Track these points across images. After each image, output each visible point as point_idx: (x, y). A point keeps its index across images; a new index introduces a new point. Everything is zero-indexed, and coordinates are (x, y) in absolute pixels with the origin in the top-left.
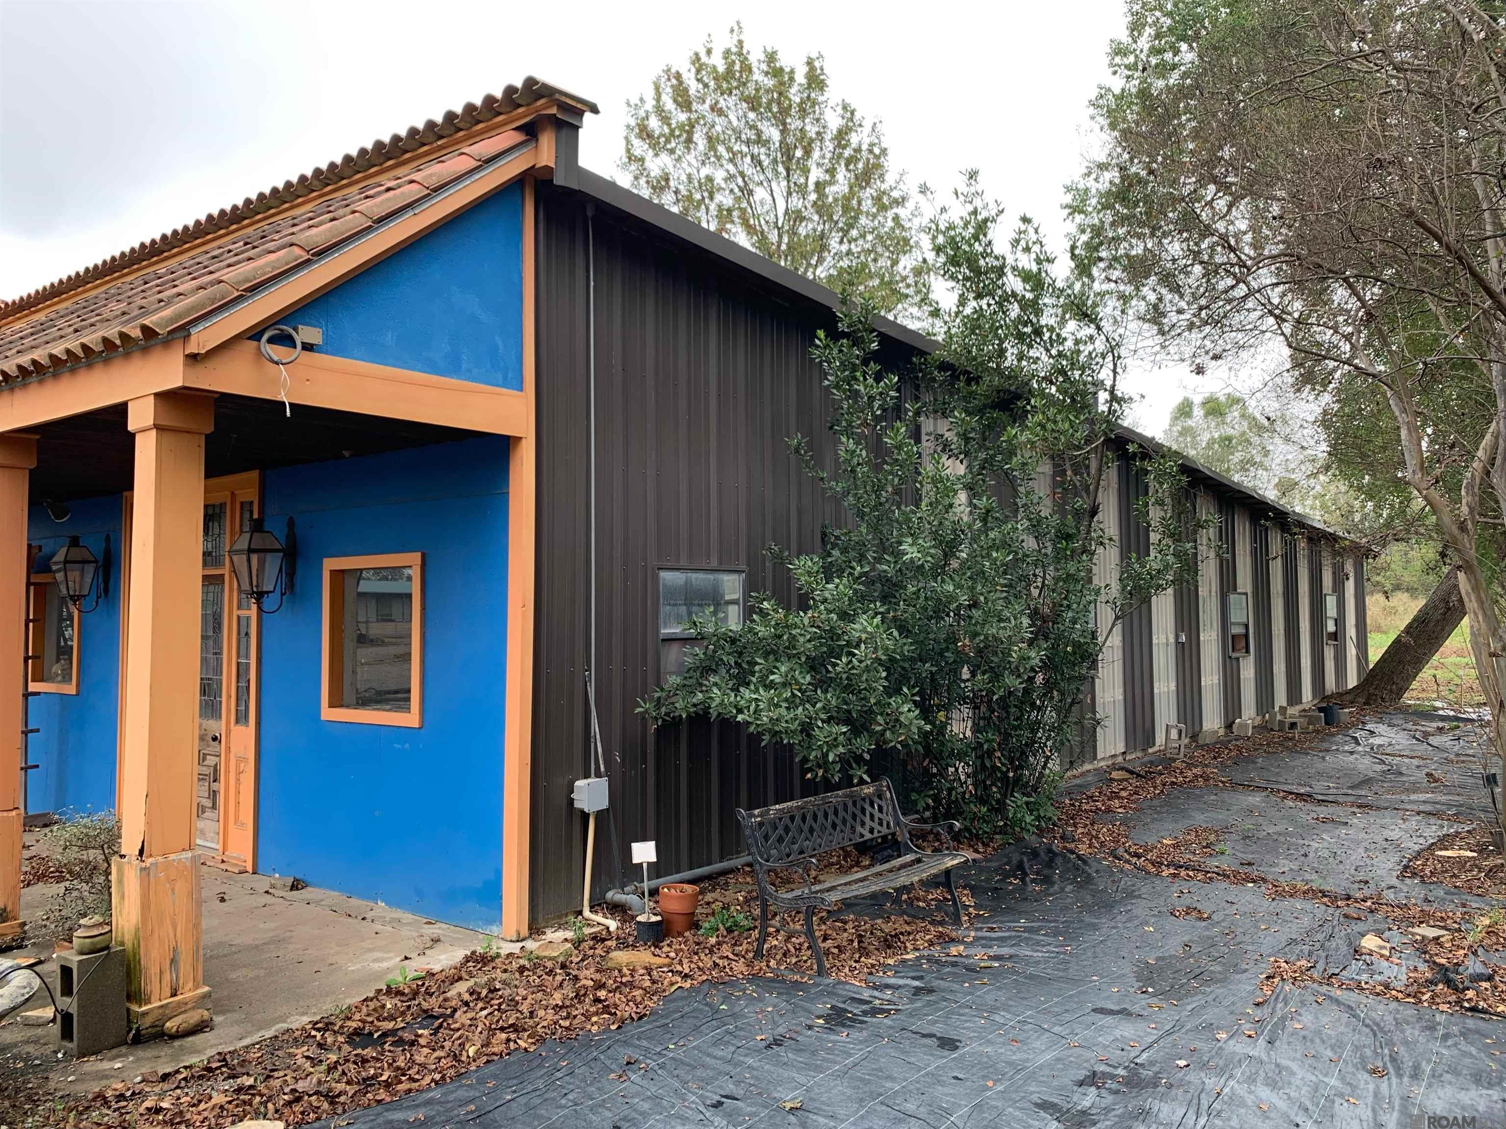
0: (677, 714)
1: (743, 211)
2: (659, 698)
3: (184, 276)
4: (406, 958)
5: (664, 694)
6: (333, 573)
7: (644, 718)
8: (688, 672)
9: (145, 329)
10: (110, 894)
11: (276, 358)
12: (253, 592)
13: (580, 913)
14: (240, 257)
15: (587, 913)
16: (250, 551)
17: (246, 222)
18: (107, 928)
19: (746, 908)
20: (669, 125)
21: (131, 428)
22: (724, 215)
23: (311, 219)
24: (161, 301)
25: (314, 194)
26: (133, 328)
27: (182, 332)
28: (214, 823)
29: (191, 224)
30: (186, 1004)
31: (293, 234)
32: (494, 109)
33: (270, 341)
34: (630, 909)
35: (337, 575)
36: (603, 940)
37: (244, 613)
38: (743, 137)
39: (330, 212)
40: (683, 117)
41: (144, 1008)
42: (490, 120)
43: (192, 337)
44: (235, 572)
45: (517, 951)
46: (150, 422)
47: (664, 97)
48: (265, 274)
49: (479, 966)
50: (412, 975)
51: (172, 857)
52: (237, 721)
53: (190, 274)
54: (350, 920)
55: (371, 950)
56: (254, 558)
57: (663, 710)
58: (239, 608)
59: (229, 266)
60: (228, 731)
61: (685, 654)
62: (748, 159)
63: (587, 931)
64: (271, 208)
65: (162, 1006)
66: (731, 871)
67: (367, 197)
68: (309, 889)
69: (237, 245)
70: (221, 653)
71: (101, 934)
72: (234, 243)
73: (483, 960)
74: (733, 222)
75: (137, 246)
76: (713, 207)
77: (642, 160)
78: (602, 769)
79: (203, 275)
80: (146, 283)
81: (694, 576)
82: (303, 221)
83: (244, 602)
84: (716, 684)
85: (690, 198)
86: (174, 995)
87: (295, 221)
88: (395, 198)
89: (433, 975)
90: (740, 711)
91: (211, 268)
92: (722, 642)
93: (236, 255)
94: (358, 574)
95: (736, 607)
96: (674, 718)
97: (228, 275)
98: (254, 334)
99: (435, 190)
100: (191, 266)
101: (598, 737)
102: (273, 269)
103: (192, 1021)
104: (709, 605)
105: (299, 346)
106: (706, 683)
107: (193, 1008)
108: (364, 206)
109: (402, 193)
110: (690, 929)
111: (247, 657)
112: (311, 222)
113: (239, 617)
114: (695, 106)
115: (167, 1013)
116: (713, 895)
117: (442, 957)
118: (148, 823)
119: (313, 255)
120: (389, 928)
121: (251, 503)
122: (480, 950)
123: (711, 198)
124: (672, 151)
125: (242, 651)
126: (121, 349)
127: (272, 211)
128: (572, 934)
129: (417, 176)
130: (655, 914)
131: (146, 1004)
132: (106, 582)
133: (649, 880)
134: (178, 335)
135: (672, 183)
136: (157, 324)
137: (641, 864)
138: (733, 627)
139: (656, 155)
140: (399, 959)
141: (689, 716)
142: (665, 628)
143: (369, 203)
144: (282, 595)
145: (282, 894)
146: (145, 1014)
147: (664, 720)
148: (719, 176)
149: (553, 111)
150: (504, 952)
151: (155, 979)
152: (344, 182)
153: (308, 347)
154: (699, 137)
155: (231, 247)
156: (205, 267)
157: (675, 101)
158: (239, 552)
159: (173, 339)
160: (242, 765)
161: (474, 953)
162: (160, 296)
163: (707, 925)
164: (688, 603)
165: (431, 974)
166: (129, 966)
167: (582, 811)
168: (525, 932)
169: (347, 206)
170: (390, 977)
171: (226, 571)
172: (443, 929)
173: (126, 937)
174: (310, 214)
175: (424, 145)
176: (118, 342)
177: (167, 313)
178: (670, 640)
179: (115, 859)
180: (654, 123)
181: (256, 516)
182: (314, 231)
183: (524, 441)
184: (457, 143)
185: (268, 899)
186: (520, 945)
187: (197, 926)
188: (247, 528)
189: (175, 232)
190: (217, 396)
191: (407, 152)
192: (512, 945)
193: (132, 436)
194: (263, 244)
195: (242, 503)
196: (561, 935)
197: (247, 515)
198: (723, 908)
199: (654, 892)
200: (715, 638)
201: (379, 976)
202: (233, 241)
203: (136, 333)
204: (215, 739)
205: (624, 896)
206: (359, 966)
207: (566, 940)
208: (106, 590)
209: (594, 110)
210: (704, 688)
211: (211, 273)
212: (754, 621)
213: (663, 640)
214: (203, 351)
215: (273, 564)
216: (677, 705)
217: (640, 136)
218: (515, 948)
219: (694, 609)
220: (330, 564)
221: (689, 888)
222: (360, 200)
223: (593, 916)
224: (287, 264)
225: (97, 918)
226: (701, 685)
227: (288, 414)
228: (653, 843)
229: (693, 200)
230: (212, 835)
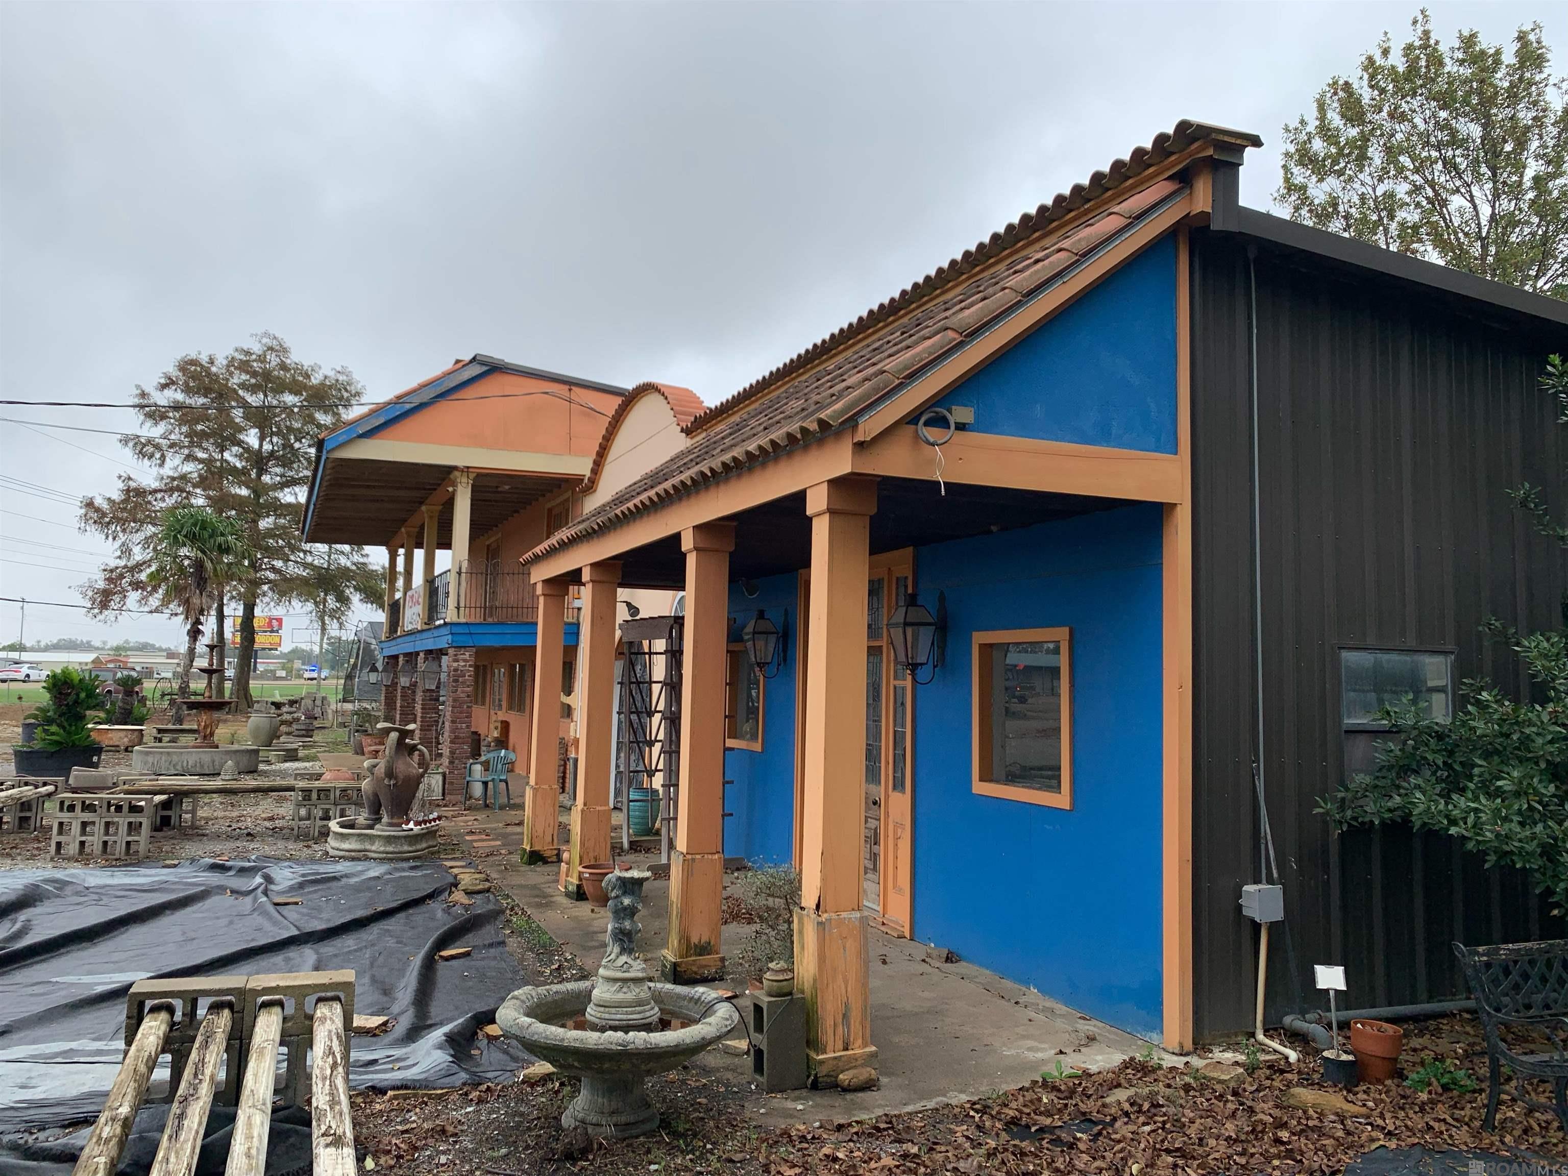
0: (1367, 819)
1: (1434, 226)
2: (1343, 799)
3: (850, 370)
4: (1061, 1052)
5: (1349, 795)
6: (983, 647)
7: (1325, 823)
8: (1380, 770)
9: (822, 423)
10: (792, 942)
11: (932, 440)
12: (909, 664)
13: (1253, 1035)
14: (900, 346)
15: (1260, 1036)
16: (906, 624)
17: (902, 312)
18: (790, 976)
19: (1467, 1064)
20: (1337, 143)
21: (809, 512)
22: (1410, 233)
23: (961, 301)
24: (833, 395)
25: (964, 277)
26: (811, 422)
27: (851, 423)
28: (874, 885)
29: (855, 320)
30: (856, 1060)
31: (946, 318)
32: (1144, 162)
33: (926, 424)
34: (1314, 1040)
35: (986, 648)
36: (1282, 1072)
37: (899, 683)
38: (1433, 139)
39: (980, 292)
40: (1353, 132)
41: (821, 1057)
42: (1140, 174)
43: (860, 426)
44: (892, 643)
45: (1181, 1066)
46: (824, 506)
47: (1330, 114)
48: (922, 360)
49: (1139, 1075)
50: (1067, 1072)
51: (844, 915)
52: (895, 788)
53: (856, 367)
54: (1003, 1001)
55: (1024, 1037)
56: (909, 631)
57: (1349, 813)
58: (895, 679)
59: (890, 356)
60: (887, 796)
61: (1376, 749)
62: (1439, 166)
63: (1262, 1057)
64: (924, 296)
65: (835, 1058)
66: (1443, 1015)
67: (1015, 272)
68: (963, 964)
69: (895, 336)
70: (880, 721)
71: (786, 980)
72: (892, 334)
73: (1144, 1070)
74: (1420, 241)
75: (810, 347)
76: (1393, 226)
77: (1303, 188)
78: (1275, 875)
79: (867, 367)
80: (818, 380)
81: (1384, 657)
82: (955, 305)
83: (900, 672)
84: (1418, 787)
85: (1364, 220)
86: (846, 1049)
87: (947, 306)
88: (1044, 267)
89: (1091, 1075)
90: (1453, 822)
91: (873, 360)
92: (1425, 737)
93: (895, 345)
94: (1005, 648)
95: (1443, 696)
96: (1363, 823)
97: (890, 365)
98: (912, 418)
99: (1084, 255)
100: (856, 360)
101: (1269, 837)
102: (930, 354)
103: (861, 1078)
104: (1406, 692)
105: (953, 426)
106: (1405, 784)
107: (863, 1065)
108: (1014, 281)
109: (1050, 263)
110: (1393, 1078)
111: (903, 726)
112: (963, 304)
113: (895, 688)
114: (1369, 116)
115: (840, 1065)
116: (1420, 1040)
117: (1099, 1058)
118: (824, 880)
119: (966, 336)
120: (1041, 1017)
121: (906, 578)
122: (1139, 1057)
123: (1392, 217)
124: (1340, 173)
125: (899, 720)
126: (801, 442)
127: (925, 299)
128: (1243, 1058)
129: (1066, 244)
130: (1345, 1052)
131: (822, 1053)
132: (785, 651)
133: (1338, 1009)
134: (848, 425)
135: (1341, 208)
136: (830, 417)
137: (1327, 991)
138: (1440, 720)
139: (1321, 180)
140: (1053, 1052)
141: (1383, 823)
142: (1349, 717)
143: (1019, 277)
144: (935, 667)
145: (938, 964)
146: (822, 1062)
147: (1350, 825)
148: (1402, 190)
149: (1210, 152)
150: (1166, 1064)
151: (830, 1032)
152: (992, 260)
153: (961, 427)
154: (1376, 154)
155: (889, 338)
156: (868, 360)
157: (1343, 116)
158: (896, 625)
159: (844, 429)
160: (899, 831)
161: (1132, 1059)
162: (831, 391)
163: (1414, 1076)
164: (1379, 689)
165: (1087, 1074)
166: (808, 1015)
167: (1253, 921)
168: (1189, 1045)
169: (997, 283)
170: (1045, 1069)
171: (884, 643)
172: (1098, 1028)
173: (806, 984)
174: (961, 297)
175: (1071, 211)
176: (799, 436)
177: (839, 406)
178: (1353, 732)
179: (796, 910)
180: (1318, 145)
181: (910, 591)
182: (967, 312)
183: (1179, 507)
184: (1106, 203)
185: (924, 968)
186: (1185, 1059)
187: (865, 985)
188: (902, 603)
189: (842, 330)
190: (879, 479)
191: (1054, 221)
192: (1175, 1058)
193: (810, 520)
194: (918, 332)
195: (898, 579)
196: (1229, 1056)
197: (902, 590)
198: (1436, 1059)
199: (1344, 1026)
200: (1415, 733)
201: (1034, 1066)
202: (891, 333)
203: (813, 427)
204: (875, 803)
205: (1307, 1025)
206: (1013, 1052)
207: (1237, 1063)
208: (785, 660)
209: (1256, 142)
210: (1402, 791)
211: (874, 364)
212: (1469, 713)
213: (1346, 732)
214: (868, 439)
215: (926, 636)
216: (1367, 809)
217: (1300, 163)
218: (1179, 1062)
219: (1386, 696)
220: (980, 638)
221: (1389, 1028)
222: (1009, 276)
223: (1268, 1041)
224: (942, 348)
225: (782, 964)
226: (1398, 787)
227: (943, 493)
228: (1340, 969)
229: (1368, 222)
230: (873, 896)
